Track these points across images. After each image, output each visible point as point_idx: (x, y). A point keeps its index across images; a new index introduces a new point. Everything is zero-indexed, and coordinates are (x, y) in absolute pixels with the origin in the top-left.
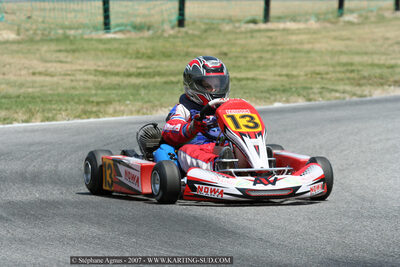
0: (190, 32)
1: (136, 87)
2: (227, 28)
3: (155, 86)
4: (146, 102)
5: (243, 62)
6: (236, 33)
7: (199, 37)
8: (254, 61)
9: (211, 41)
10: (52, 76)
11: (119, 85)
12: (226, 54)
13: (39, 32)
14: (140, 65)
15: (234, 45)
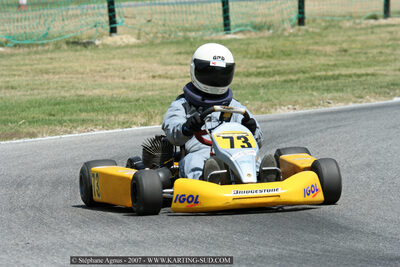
0: (311, 30)
1: (256, 87)
2: (348, 24)
3: (275, 85)
4: (265, 101)
5: (363, 58)
6: (356, 29)
7: (320, 35)
8: (374, 57)
9: (331, 38)
10: (172, 78)
11: (238, 85)
12: (346, 51)
13: (159, 35)
14: (260, 65)
15: (354, 41)
